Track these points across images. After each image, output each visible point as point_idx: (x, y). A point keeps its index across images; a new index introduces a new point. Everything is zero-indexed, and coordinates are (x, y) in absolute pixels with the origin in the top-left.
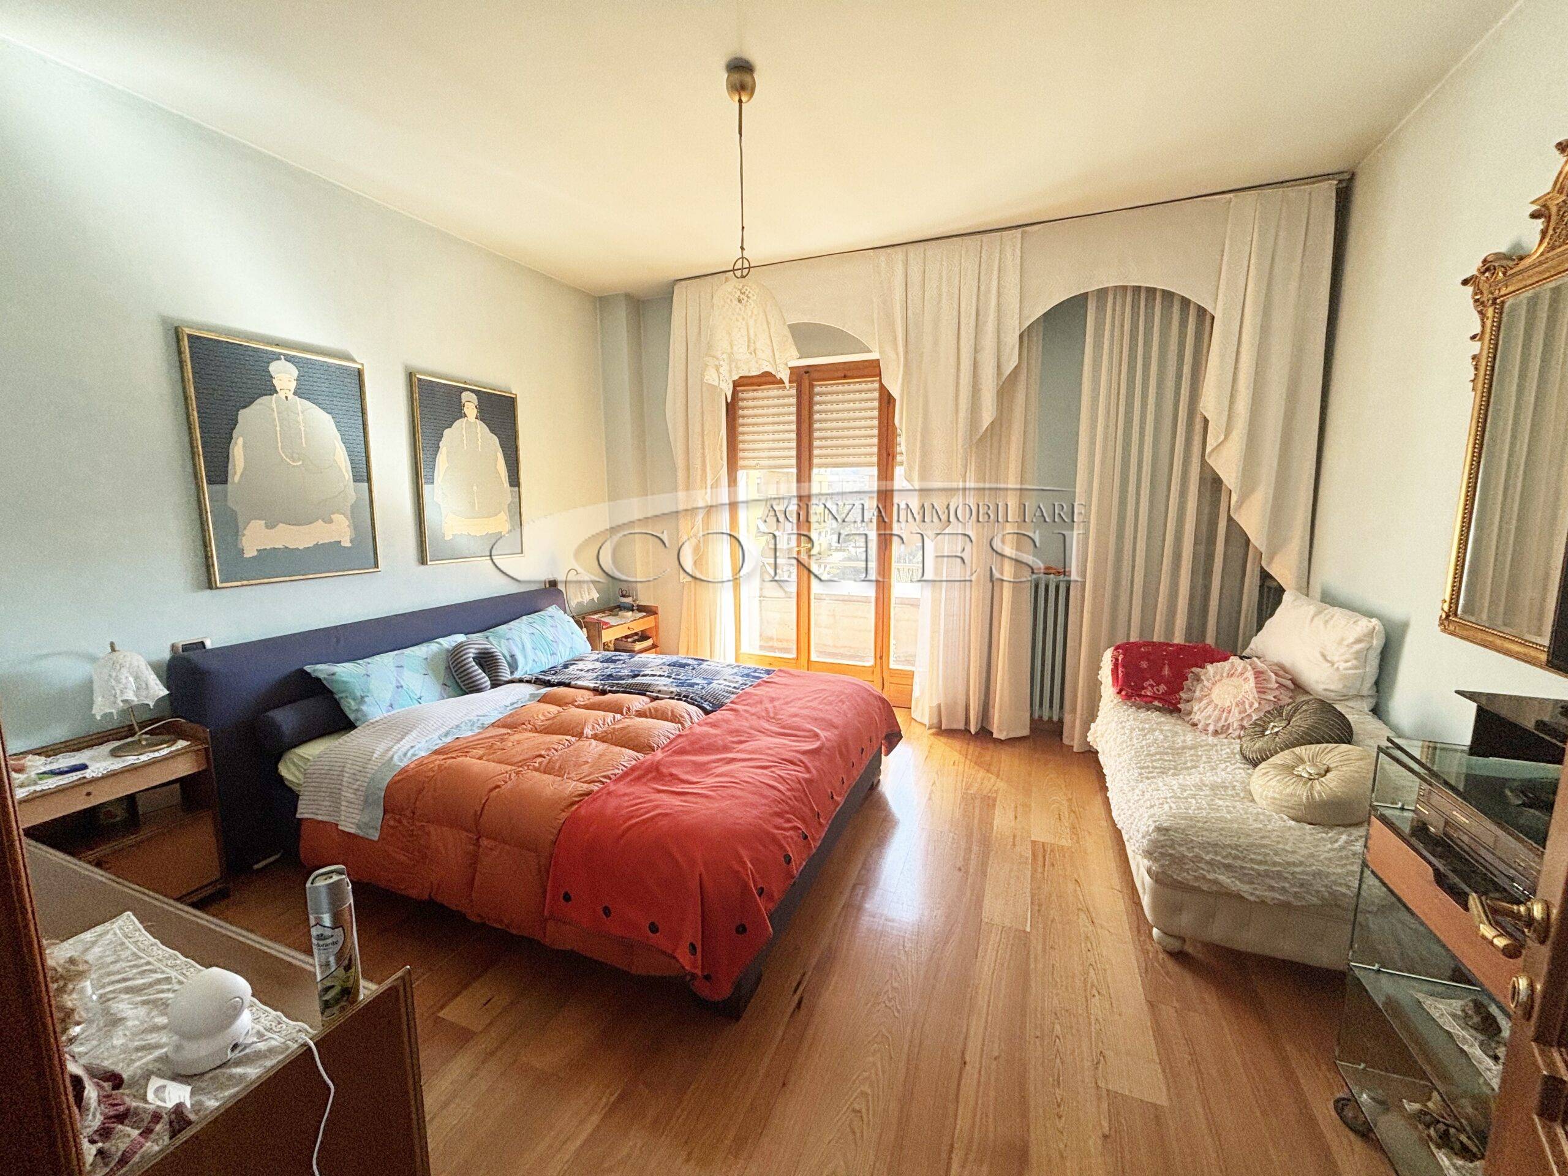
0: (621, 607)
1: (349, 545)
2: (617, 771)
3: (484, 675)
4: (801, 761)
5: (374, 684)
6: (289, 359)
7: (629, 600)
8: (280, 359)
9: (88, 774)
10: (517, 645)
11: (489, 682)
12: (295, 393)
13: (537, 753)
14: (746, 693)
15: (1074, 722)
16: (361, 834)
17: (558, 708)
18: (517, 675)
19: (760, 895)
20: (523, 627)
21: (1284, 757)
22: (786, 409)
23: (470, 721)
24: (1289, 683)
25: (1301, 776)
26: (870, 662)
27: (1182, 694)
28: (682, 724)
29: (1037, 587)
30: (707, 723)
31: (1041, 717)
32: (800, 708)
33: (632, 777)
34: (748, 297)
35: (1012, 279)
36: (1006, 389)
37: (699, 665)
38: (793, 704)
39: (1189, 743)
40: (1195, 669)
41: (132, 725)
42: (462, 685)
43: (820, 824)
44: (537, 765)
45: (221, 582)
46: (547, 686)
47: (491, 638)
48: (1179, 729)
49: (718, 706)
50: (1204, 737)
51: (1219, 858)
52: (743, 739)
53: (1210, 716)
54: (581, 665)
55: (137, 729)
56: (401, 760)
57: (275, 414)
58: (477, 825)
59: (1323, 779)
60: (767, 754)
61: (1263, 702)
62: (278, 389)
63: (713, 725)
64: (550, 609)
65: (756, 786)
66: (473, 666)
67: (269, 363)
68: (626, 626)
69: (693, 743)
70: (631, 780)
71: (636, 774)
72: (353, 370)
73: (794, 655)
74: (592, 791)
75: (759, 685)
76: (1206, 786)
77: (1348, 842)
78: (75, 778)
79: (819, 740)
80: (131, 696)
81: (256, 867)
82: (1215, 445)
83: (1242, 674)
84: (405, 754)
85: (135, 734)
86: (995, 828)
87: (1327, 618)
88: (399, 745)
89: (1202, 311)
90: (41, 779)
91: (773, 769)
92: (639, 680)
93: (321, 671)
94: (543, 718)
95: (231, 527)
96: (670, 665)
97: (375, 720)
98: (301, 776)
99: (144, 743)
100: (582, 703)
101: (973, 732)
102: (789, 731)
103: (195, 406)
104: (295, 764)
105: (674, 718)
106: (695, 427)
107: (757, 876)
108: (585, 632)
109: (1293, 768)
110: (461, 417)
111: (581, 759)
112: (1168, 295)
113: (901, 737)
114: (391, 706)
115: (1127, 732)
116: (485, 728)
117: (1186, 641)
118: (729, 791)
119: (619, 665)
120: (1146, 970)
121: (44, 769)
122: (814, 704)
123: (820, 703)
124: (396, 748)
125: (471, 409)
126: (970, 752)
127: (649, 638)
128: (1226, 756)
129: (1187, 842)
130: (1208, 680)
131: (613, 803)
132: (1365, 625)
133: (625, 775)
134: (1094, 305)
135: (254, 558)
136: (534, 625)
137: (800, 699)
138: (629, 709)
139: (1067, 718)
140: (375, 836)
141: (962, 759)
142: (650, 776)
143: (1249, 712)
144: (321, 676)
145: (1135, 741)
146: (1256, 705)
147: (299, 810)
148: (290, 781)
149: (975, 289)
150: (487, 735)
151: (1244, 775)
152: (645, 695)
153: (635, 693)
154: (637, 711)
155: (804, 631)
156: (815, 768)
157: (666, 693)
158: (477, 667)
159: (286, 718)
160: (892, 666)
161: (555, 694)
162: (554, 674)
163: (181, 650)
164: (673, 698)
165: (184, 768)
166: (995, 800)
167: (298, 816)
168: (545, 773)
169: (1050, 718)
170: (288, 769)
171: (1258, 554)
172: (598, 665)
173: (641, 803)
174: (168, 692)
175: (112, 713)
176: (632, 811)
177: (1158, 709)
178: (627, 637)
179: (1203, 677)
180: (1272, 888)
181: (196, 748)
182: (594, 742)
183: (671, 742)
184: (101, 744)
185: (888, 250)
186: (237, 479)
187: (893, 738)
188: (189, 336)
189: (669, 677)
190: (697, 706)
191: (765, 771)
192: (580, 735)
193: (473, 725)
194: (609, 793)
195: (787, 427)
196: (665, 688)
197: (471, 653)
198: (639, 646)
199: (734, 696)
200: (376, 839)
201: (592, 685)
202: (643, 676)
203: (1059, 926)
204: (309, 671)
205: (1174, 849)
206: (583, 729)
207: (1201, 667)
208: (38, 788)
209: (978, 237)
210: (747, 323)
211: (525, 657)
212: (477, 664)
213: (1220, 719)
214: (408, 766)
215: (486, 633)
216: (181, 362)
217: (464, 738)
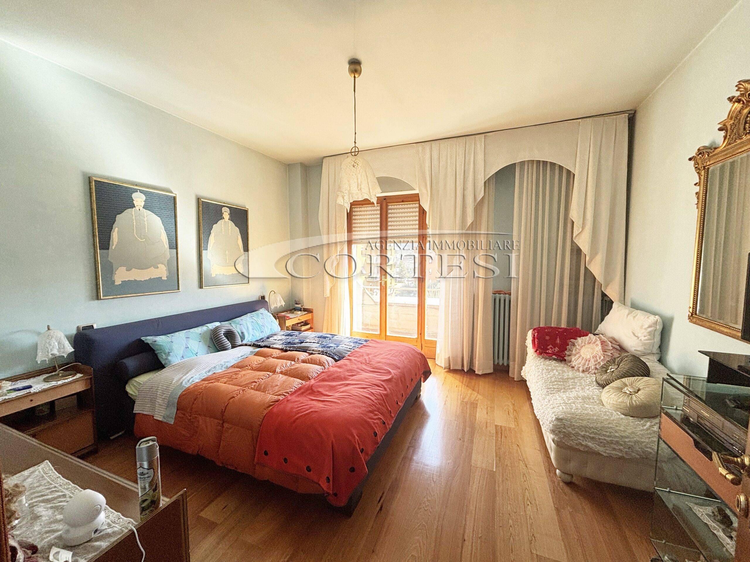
0: (295, 309)
1: (166, 279)
2: (292, 390)
3: (228, 342)
4: (382, 385)
5: (175, 346)
6: (141, 191)
7: (299, 306)
8: (137, 192)
9: (32, 390)
10: (245, 328)
11: (231, 346)
12: (143, 208)
13: (254, 380)
14: (356, 351)
15: (514, 365)
16: (165, 421)
17: (264, 358)
18: (245, 342)
19: (362, 453)
20: (248, 318)
21: (617, 383)
22: (375, 216)
23: (221, 364)
24: (618, 347)
25: (626, 393)
26: (415, 336)
27: (566, 352)
28: (324, 366)
29: (495, 300)
30: (336, 366)
31: (498, 363)
32: (382, 359)
33: (299, 393)
34: (357, 164)
35: (480, 157)
36: (478, 207)
37: (333, 337)
38: (378, 357)
39: (570, 376)
40: (572, 340)
41: (55, 366)
42: (217, 347)
43: (391, 416)
44: (253, 386)
45: (103, 297)
46: (259, 348)
47: (232, 324)
48: (565, 369)
49: (341, 358)
50: (578, 373)
51: (587, 434)
52: (353, 374)
53: (580, 363)
54: (275, 337)
55: (57, 368)
56: (186, 383)
57: (134, 217)
58: (223, 415)
59: (637, 394)
60: (366, 382)
61: (605, 356)
62: (136, 206)
63: (339, 367)
64: (261, 310)
65: (360, 397)
66: (223, 338)
67: (132, 193)
68: (298, 318)
69: (329, 376)
70: (299, 395)
71: (302, 391)
72: (171, 197)
73: (379, 333)
74: (279, 400)
75: (362, 347)
76: (580, 397)
77: (651, 426)
78: (25, 392)
79: (390, 374)
80: (55, 352)
81: (112, 438)
82: (578, 233)
83: (594, 343)
84: (188, 381)
85: (56, 370)
86: (477, 418)
87: (634, 316)
88: (186, 377)
89: (569, 172)
90: (8, 393)
91: (368, 389)
92: (303, 344)
93: (150, 340)
94: (256, 363)
95: (110, 270)
96: (318, 337)
97: (174, 364)
98: (136, 392)
99: (60, 375)
100: (276, 356)
101: (466, 371)
102: (376, 370)
103: (96, 213)
104: (134, 386)
105: (320, 364)
106: (332, 225)
107: (359, 442)
108: (278, 321)
109: (622, 389)
110: (222, 219)
111: (274, 384)
112: (553, 165)
113: (431, 373)
114: (183, 357)
115: (540, 371)
116: (228, 368)
117: (567, 327)
118: (347, 400)
119: (294, 337)
120: (554, 491)
121: (10, 388)
122: (389, 357)
123: (391, 356)
124: (184, 378)
125: (226, 214)
126: (464, 381)
127: (308, 324)
128: (589, 383)
129: (571, 426)
130: (579, 345)
131: (290, 405)
132: (652, 319)
133: (296, 392)
134: (519, 168)
135: (119, 285)
136: (253, 318)
137: (382, 354)
138: (298, 359)
139: (511, 364)
140: (172, 422)
141: (461, 384)
142: (309, 392)
143: (599, 361)
144: (149, 342)
145: (544, 375)
146: (602, 358)
147: (135, 409)
148: (132, 395)
149: (463, 162)
150: (229, 371)
151: (598, 392)
152: (306, 352)
153: (301, 351)
154: (302, 360)
155: (383, 321)
156: (390, 389)
157: (316, 351)
158: (225, 338)
159: (131, 363)
160: (426, 338)
161: (262, 351)
162: (262, 342)
163: (81, 328)
164: (320, 354)
165: (79, 388)
166: (477, 404)
167: (134, 412)
168: (256, 390)
169: (503, 364)
170: (131, 388)
171: (600, 285)
172: (284, 337)
173: (303, 406)
174: (73, 350)
175: (46, 360)
176: (300, 410)
177: (554, 359)
178: (298, 324)
179: (576, 344)
180: (614, 449)
181: (85, 378)
182: (281, 375)
183: (318, 376)
184: (40, 375)
185: (423, 144)
186: (113, 247)
187: (427, 373)
188: (95, 181)
189: (318, 343)
190: (332, 357)
191: (365, 390)
192: (274, 372)
193: (222, 367)
194: (288, 401)
195: (375, 224)
196: (316, 349)
197: (223, 331)
198: (304, 328)
199: (349, 353)
200: (172, 423)
201: (280, 347)
202: (305, 343)
203: (510, 468)
204: (143, 340)
205: (566, 429)
206: (275, 369)
207: (575, 339)
208: (7, 397)
209: (464, 138)
210: (357, 176)
211: (249, 334)
212: (225, 337)
213: (585, 364)
214: (190, 387)
215: (230, 322)
216: (91, 193)
217: (217, 373)
